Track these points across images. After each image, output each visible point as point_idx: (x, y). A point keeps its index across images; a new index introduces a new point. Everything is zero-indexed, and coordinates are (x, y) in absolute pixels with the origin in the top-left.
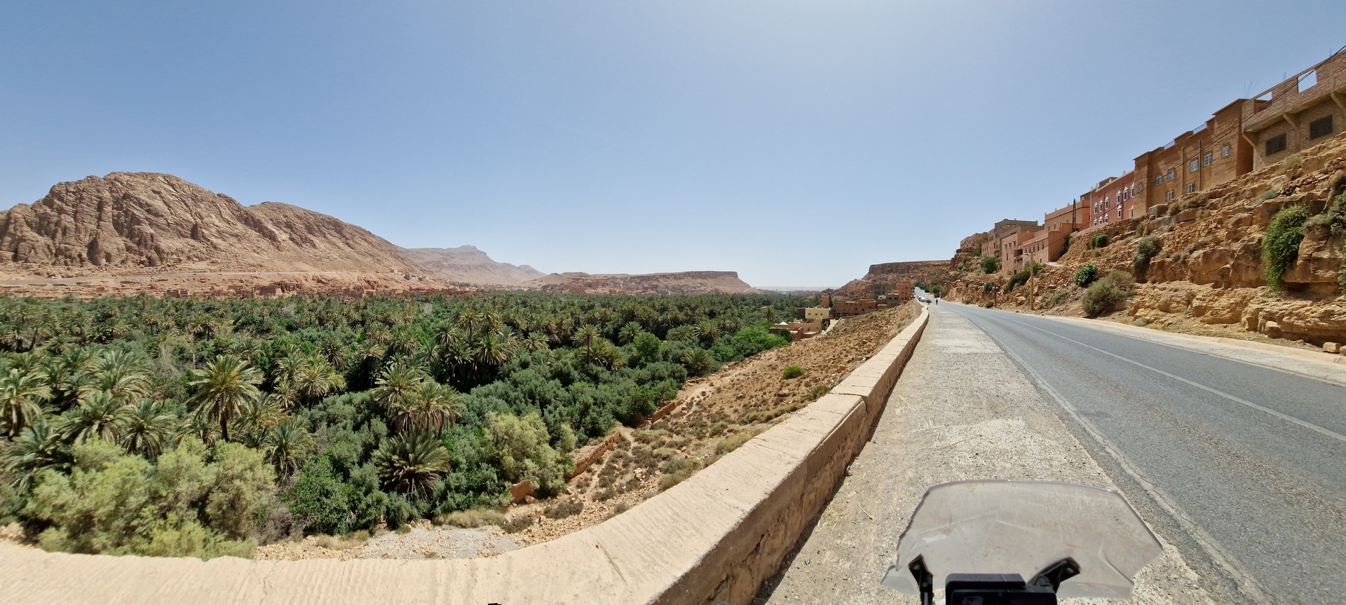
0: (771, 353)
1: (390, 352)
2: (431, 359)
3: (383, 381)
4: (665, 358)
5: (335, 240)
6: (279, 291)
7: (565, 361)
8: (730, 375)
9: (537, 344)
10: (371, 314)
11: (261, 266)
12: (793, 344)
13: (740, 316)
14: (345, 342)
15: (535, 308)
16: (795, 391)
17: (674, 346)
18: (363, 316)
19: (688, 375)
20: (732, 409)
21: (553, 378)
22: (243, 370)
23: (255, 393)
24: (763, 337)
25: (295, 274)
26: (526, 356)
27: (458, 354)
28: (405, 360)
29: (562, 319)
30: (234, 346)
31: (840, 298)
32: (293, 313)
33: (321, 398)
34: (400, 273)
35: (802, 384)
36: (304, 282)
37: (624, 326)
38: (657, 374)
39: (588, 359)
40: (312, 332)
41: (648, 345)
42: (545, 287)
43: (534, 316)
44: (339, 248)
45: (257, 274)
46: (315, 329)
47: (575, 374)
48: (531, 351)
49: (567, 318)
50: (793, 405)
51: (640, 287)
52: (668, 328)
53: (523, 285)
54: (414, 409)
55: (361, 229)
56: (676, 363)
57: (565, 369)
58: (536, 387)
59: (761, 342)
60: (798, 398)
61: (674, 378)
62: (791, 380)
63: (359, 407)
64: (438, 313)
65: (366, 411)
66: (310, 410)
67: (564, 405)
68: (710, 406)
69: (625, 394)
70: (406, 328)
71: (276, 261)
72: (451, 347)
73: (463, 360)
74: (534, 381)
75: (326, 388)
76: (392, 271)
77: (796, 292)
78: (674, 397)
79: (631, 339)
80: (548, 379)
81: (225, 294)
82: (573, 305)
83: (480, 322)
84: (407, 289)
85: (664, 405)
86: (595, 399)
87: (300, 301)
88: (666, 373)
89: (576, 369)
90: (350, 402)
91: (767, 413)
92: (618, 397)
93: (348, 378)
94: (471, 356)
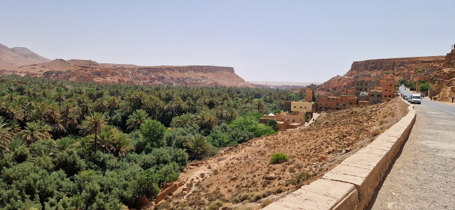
0: (261, 140)
4: (169, 144)
7: (70, 150)
8: (225, 158)
9: (37, 134)
12: (280, 133)
13: (235, 107)
15: (35, 95)
16: (281, 176)
17: (178, 132)
19: (189, 159)
20: (226, 189)
21: (56, 169)
24: (253, 126)
26: (22, 149)
29: (68, 108)
31: (322, 93)
35: (287, 170)
37: (131, 113)
38: (161, 158)
39: (95, 146)
41: (154, 131)
42: (47, 74)
43: (33, 104)
47: (82, 162)
48: (29, 142)
49: (74, 106)
50: (278, 188)
51: (148, 77)
52: (172, 116)
56: (179, 148)
57: (70, 159)
58: (35, 181)
59: (252, 130)
60: (283, 181)
61: (177, 162)
62: (277, 166)
67: (69, 196)
68: (208, 186)
69: (132, 178)
74: (32, 175)
77: (283, 86)
78: (176, 180)
79: (138, 126)
80: (50, 171)
82: (80, 93)
85: (167, 186)
86: (102, 186)
88: (170, 157)
89: (82, 157)
91: (256, 194)
92: (125, 182)
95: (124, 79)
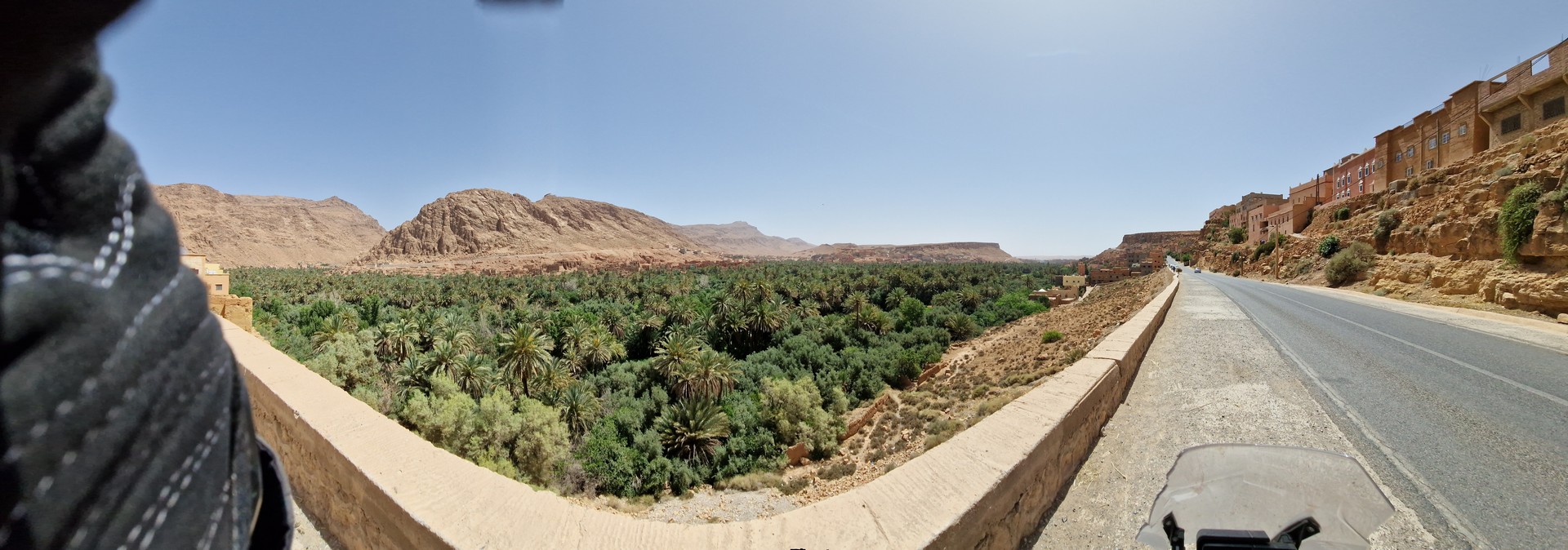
0: (1031, 319)
1: (669, 322)
2: (709, 328)
3: (662, 351)
4: (930, 322)
5: (610, 222)
6: (562, 268)
7: (836, 327)
8: (991, 339)
9: (808, 310)
10: (647, 286)
11: (547, 248)
12: (1052, 310)
13: (1002, 283)
14: (624, 313)
15: (805, 276)
16: (1054, 355)
17: (939, 311)
18: (639, 288)
19: (952, 339)
20: (994, 372)
21: (825, 343)
22: (536, 337)
23: (548, 358)
24: (1023, 303)
25: (575, 253)
26: (797, 323)
27: (734, 323)
28: (683, 329)
29: (833, 287)
30: (529, 316)
31: (1095, 266)
32: (575, 287)
33: (605, 365)
34: (675, 248)
35: (1061, 348)
36: (583, 260)
37: (890, 292)
38: (922, 338)
39: (857, 324)
40: (593, 304)
41: (913, 309)
42: (814, 257)
43: (805, 284)
44: (615, 229)
45: (543, 255)
46: (596, 301)
47: (846, 339)
48: (802, 318)
49: (838, 286)
50: (1052, 368)
51: (905, 256)
52: (932, 294)
53: (793, 256)
54: (693, 377)
55: (634, 211)
56: (940, 326)
57: (836, 334)
58: (808, 352)
59: (1021, 308)
60: (1056, 361)
61: (939, 342)
62: (1050, 345)
63: (640, 375)
64: (714, 284)
65: (647, 379)
66: (595, 376)
67: (836, 369)
68: (973, 369)
69: (893, 357)
70: (683, 298)
71: (558, 243)
72: (728, 316)
73: (739, 328)
74: (806, 347)
75: (609, 357)
76: (667, 247)
78: (938, 361)
79: (897, 304)
80: (820, 345)
81: (521, 273)
82: (843, 273)
83: (753, 291)
84: (683, 262)
85: (929, 367)
86: (865, 363)
87: (580, 275)
88: (931, 337)
89: (846, 334)
90: (631, 370)
91: (1027, 376)
92: (886, 360)
93: (628, 347)
94: (747, 324)
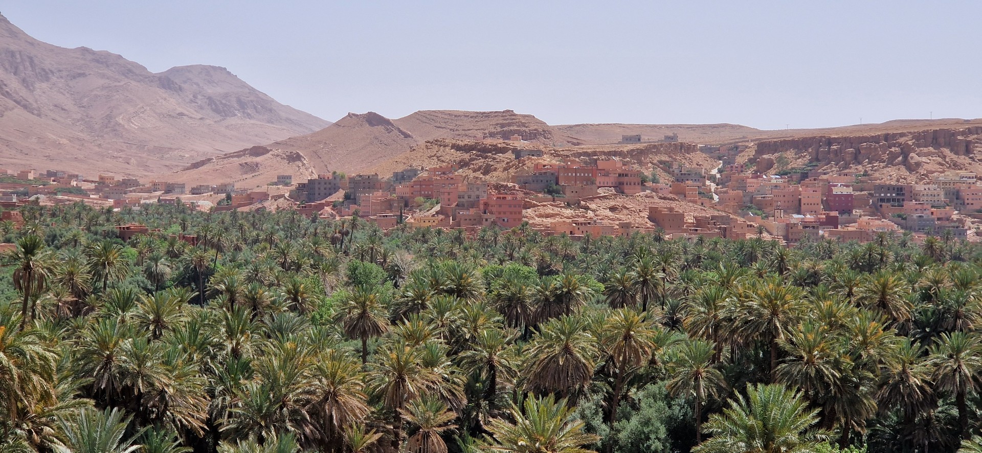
95: (679, 206)
